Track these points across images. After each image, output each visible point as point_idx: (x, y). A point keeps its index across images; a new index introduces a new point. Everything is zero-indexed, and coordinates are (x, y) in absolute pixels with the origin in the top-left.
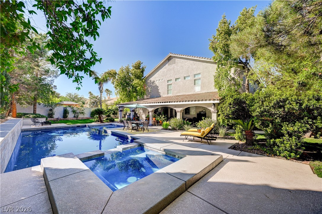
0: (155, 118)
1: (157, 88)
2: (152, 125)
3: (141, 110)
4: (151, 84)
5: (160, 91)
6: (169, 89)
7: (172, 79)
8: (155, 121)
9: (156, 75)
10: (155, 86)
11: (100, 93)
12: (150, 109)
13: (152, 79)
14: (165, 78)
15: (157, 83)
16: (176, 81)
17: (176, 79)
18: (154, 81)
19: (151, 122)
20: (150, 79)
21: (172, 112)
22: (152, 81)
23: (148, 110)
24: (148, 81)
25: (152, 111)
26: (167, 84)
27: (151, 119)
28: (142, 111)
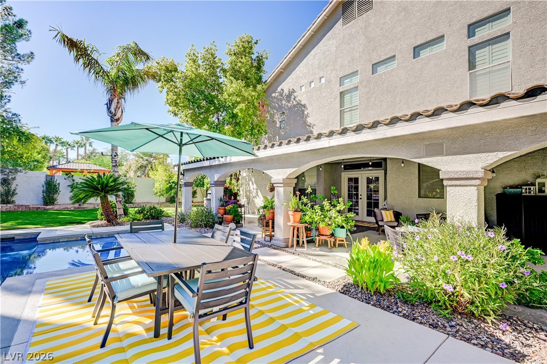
0: (299, 215)
1: (303, 111)
2: (286, 246)
3: (251, 183)
4: (284, 102)
5: (309, 120)
6: (347, 105)
7: (359, 68)
8: (300, 225)
9: (301, 70)
10: (295, 106)
11: (112, 121)
12: (278, 175)
13: (285, 86)
14: (332, 70)
15: (302, 96)
16: (374, 71)
17: (375, 66)
18: (294, 91)
19: (280, 234)
20: (279, 89)
21: (357, 188)
22: (286, 92)
23: (270, 178)
24: (273, 95)
25: (285, 183)
26: (338, 89)
27: (279, 220)
28: (255, 187)
